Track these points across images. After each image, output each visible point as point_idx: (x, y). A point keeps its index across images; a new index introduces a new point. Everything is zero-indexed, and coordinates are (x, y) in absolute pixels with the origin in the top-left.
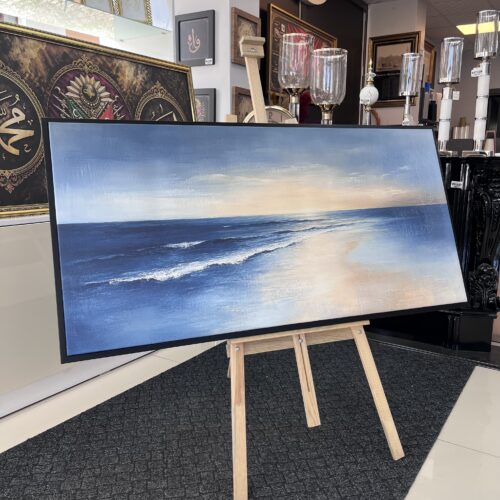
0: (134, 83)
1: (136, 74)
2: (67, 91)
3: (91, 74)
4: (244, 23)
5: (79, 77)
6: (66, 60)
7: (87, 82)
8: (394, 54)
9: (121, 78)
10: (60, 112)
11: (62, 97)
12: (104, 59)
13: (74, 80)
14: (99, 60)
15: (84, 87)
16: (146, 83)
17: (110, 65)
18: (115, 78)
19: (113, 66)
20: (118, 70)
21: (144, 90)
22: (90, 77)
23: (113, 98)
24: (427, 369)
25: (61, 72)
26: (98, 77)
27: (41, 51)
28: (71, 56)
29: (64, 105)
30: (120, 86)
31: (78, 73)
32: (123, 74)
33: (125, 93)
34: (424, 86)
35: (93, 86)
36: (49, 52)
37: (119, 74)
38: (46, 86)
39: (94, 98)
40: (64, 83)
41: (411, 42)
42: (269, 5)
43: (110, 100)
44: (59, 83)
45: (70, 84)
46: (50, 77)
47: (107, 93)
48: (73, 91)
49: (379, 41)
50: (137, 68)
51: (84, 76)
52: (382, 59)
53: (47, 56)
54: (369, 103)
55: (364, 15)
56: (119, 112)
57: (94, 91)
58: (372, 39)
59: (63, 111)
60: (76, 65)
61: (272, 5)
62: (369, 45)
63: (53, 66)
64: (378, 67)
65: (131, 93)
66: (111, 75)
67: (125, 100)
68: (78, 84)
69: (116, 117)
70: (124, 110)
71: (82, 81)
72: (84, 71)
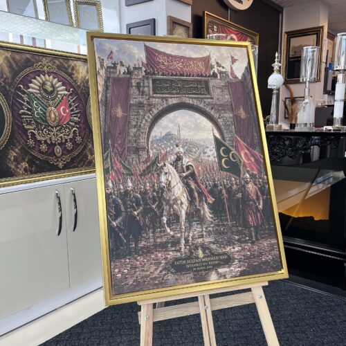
0: (87, 78)
2: (29, 88)
3: (49, 74)
4: (178, 27)
5: (39, 76)
6: (28, 63)
7: (47, 80)
9: (76, 75)
11: (24, 93)
12: (61, 61)
13: (35, 78)
14: (57, 62)
15: (44, 84)
17: (66, 66)
18: (71, 75)
19: (69, 66)
20: (73, 69)
22: (49, 76)
23: (69, 91)
25: (23, 74)
26: (56, 75)
27: (6, 58)
28: (33, 60)
29: (26, 99)
30: (75, 81)
31: (38, 73)
32: (78, 73)
33: (79, 87)
34: (328, 66)
35: (52, 83)
36: (13, 59)
37: (74, 72)
38: (10, 85)
39: (52, 92)
40: (26, 82)
41: (317, 34)
42: (204, 12)
43: (66, 93)
44: (21, 82)
45: (31, 82)
46: (13, 78)
47: (64, 87)
48: (34, 87)
49: (292, 34)
51: (44, 75)
52: (294, 47)
53: (11, 61)
54: (275, 87)
55: (281, 15)
56: (73, 102)
57: (53, 86)
58: (286, 33)
59: (25, 103)
60: (37, 67)
61: (206, 12)
62: (284, 38)
63: (16, 69)
64: (291, 54)
65: (84, 86)
66: (67, 73)
67: (79, 92)
68: (39, 82)
69: (70, 106)
70: (78, 99)
71: (42, 79)
72: (44, 71)
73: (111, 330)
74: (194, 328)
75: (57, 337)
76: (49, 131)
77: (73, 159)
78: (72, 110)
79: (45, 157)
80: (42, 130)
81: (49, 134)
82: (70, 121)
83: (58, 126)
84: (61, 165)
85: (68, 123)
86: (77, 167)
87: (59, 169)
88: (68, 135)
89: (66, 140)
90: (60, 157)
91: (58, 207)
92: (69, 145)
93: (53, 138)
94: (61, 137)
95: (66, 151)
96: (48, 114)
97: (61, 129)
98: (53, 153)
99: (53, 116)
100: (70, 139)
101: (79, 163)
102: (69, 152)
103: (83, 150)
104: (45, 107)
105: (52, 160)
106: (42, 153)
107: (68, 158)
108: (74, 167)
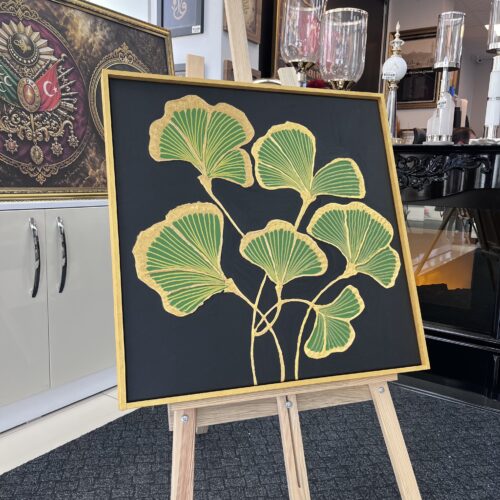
0: (90, 40)
1: (93, 30)
3: (26, 22)
5: (8, 23)
8: (418, 51)
9: (72, 32)
15: (15, 37)
16: (107, 43)
17: (56, 14)
18: (63, 31)
19: (61, 15)
20: (67, 21)
21: (105, 52)
22: (25, 26)
23: (59, 57)
24: (467, 430)
26: (36, 27)
30: (70, 42)
31: (7, 18)
32: (75, 29)
33: (76, 53)
35: (29, 38)
37: (69, 27)
39: (29, 54)
43: (54, 59)
47: (50, 49)
50: (95, 22)
51: (17, 23)
56: (66, 76)
57: (30, 44)
58: (393, 34)
60: (6, 7)
62: (390, 39)
65: (85, 53)
66: (56, 26)
67: (76, 62)
68: (6, 32)
69: (61, 82)
70: (74, 73)
72: (16, 17)
73: (118, 455)
74: (259, 453)
75: (24, 466)
76: (22, 118)
77: (63, 172)
78: (64, 90)
79: (14, 161)
80: (10, 116)
81: (22, 124)
82: (59, 107)
83: (38, 112)
84: (41, 178)
85: (55, 111)
86: (69, 186)
87: (37, 185)
88: (56, 131)
89: (52, 138)
90: (39, 166)
91: (33, 252)
92: (57, 147)
93: (29, 132)
94: (43, 132)
95: (50, 157)
96: (20, 89)
97: (43, 118)
98: (27, 157)
99: (29, 94)
100: (59, 137)
101: (73, 179)
102: (57, 159)
103: (81, 158)
104: (16, 78)
105: (26, 169)
106: (9, 154)
107: (53, 169)
108: (64, 185)
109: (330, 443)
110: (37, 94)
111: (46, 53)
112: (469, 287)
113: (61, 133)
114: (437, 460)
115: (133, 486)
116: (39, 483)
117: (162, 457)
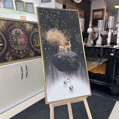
0: (30, 29)
1: (30, 26)
2: (12, 33)
3: (18, 28)
5: (15, 29)
6: (11, 25)
7: (17, 30)
8: (98, 14)
9: (26, 28)
10: (10, 38)
11: (10, 34)
13: (14, 30)
14: (20, 24)
15: (16, 31)
16: (33, 28)
17: (23, 25)
18: (25, 28)
19: (24, 25)
20: (25, 26)
21: (32, 30)
22: (18, 29)
24: (104, 102)
25: (10, 28)
26: (20, 28)
27: (5, 23)
28: (13, 24)
29: (11, 36)
30: (26, 30)
31: (15, 28)
34: (106, 21)
35: (19, 31)
36: (7, 23)
37: (26, 27)
38: (6, 32)
39: (19, 34)
40: (11, 31)
41: (103, 11)
42: (66, 4)
43: (23, 34)
44: (9, 31)
45: (12, 31)
46: (7, 30)
47: (23, 32)
48: (13, 32)
50: (30, 25)
51: (16, 28)
52: (95, 15)
53: (6, 24)
55: (91, 4)
56: (26, 37)
57: (19, 32)
58: (93, 10)
59: (11, 38)
60: (14, 26)
61: (67, 4)
62: (92, 12)
63: (8, 27)
64: (94, 17)
65: (29, 31)
66: (23, 27)
67: (27, 33)
68: (15, 31)
69: (25, 38)
70: (27, 36)
71: (16, 30)
72: (16, 27)
73: (39, 109)
74: (64, 108)
75: (22, 111)
76: (18, 46)
77: (26, 55)
78: (25, 40)
79: (17, 55)
80: (16, 46)
81: (18, 47)
82: (25, 43)
83: (21, 45)
84: (22, 57)
85: (24, 44)
86: (27, 58)
87: (22, 59)
88: (24, 48)
89: (23, 49)
90: (22, 55)
92: (24, 51)
93: (20, 49)
94: (22, 48)
95: (23, 53)
96: (18, 41)
97: (22, 46)
98: (19, 54)
99: (19, 41)
100: (25, 49)
101: (28, 56)
102: (24, 53)
103: (29, 52)
104: (17, 39)
105: (19, 56)
106: (16, 54)
107: (24, 55)
109: (78, 106)
110: (21, 41)
111: (22, 33)
112: (105, 74)
113: (25, 48)
114: (97, 108)
115: (42, 115)
116: (25, 114)
117: (47, 109)
